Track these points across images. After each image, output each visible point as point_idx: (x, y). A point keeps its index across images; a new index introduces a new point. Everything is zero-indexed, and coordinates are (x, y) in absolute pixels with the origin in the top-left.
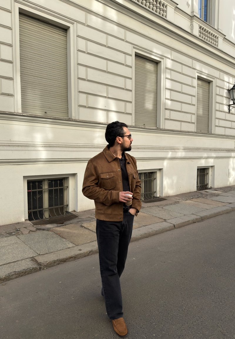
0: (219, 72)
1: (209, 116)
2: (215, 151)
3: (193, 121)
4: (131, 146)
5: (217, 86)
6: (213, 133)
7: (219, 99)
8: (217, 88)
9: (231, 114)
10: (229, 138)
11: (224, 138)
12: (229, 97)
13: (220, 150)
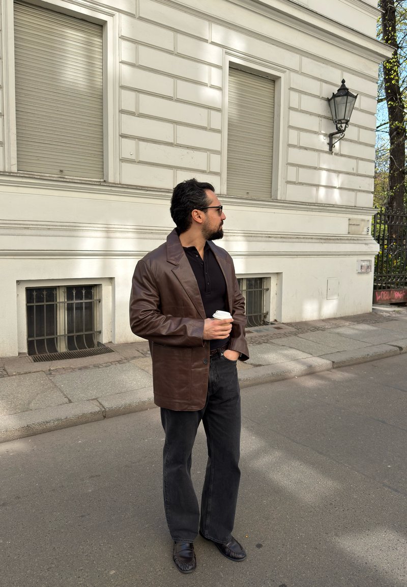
0: (298, 56)
1: (272, 159)
2: (284, 240)
3: (216, 169)
4: (221, 229)
5: (291, 89)
6: (279, 198)
7: (297, 119)
8: (292, 93)
9: (336, 154)
10: (329, 211)
11: (312, 210)
12: (329, 115)
13: (300, 238)
